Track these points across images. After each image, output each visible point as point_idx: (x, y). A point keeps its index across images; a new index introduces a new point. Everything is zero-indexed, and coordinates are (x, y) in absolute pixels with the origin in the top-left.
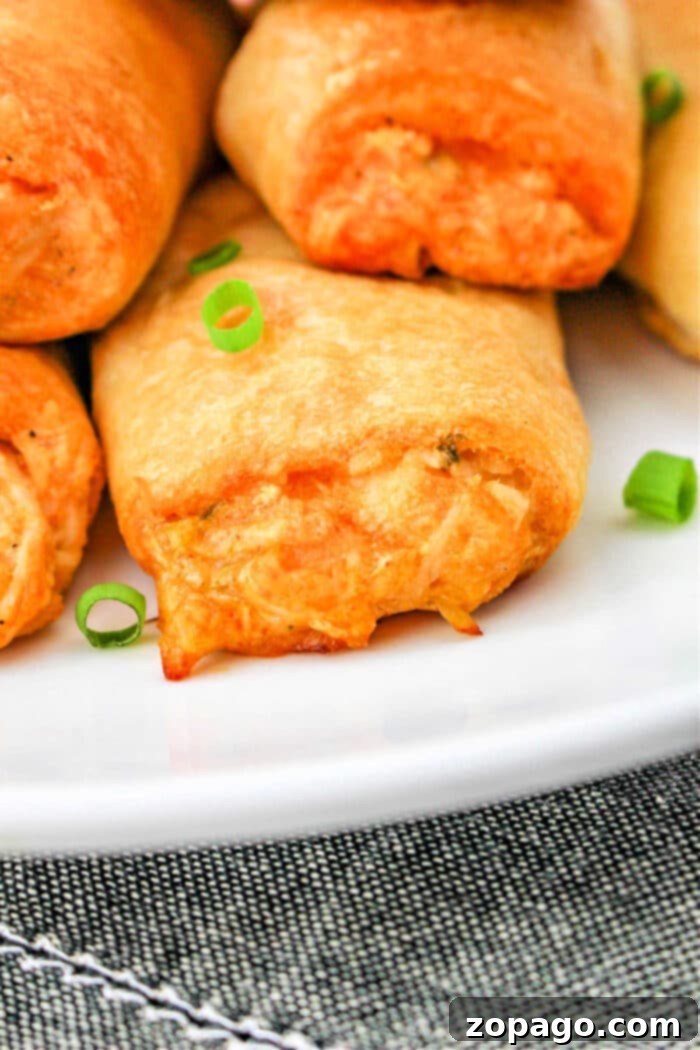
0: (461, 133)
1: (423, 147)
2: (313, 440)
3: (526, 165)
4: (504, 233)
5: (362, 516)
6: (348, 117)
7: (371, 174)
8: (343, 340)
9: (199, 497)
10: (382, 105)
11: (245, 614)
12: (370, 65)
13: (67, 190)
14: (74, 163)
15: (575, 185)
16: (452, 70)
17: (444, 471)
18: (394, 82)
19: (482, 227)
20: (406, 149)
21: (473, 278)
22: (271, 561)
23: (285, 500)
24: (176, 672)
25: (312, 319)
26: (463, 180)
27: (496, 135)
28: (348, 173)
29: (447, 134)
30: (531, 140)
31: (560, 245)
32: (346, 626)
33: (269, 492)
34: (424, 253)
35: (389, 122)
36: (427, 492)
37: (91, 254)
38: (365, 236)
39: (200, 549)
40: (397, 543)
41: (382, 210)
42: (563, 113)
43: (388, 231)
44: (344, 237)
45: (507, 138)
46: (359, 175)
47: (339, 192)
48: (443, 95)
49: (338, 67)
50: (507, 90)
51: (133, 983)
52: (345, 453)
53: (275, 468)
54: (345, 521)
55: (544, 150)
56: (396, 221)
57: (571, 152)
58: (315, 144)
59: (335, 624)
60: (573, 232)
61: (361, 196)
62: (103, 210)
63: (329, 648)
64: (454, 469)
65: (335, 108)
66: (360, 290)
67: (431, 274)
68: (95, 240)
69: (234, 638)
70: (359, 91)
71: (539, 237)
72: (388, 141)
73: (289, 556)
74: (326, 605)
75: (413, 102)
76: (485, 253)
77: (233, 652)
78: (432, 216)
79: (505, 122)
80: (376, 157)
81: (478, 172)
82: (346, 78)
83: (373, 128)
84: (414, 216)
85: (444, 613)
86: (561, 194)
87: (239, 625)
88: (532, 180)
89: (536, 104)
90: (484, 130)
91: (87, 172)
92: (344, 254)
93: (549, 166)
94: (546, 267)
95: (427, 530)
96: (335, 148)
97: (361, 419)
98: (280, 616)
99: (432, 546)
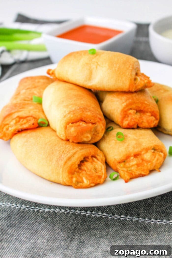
0: (139, 109)
1: (135, 112)
2: (136, 150)
3: (147, 112)
4: (147, 121)
5: (145, 159)
6: (126, 109)
7: (130, 116)
8: (135, 138)
9: (123, 160)
10: (130, 107)
11: (133, 173)
12: (128, 102)
13: (97, 123)
14: (98, 120)
15: (153, 114)
16: (137, 101)
17: (154, 152)
18: (131, 104)
19: (145, 121)
20: (134, 112)
21: (143, 127)
22: (136, 166)
23: (135, 159)
24: (126, 182)
25: (129, 135)
26: (140, 115)
27: (144, 109)
28: (127, 116)
29: (138, 110)
30: (148, 109)
31: (153, 122)
32: (146, 173)
33: (132, 158)
34: (137, 125)
35: (131, 109)
36: (153, 155)
37: (101, 131)
38: (131, 124)
39: (125, 166)
40: (150, 162)
41: (133, 121)
42: (151, 105)
43: (134, 123)
44: (128, 124)
45: (145, 109)
46: (128, 116)
47: (126, 119)
48: (137, 105)
49: (123, 103)
50: (144, 103)
51: (135, 218)
52: (141, 152)
53: (132, 155)
54: (143, 160)
55: (149, 110)
56: (135, 121)
57: (153, 110)
58: (122, 113)
59: (145, 173)
60: (154, 120)
61: (129, 119)
62: (102, 125)
63: (143, 176)
64: (155, 152)
65: (124, 108)
66: (132, 131)
67: (138, 128)
68: (101, 129)
69: (132, 176)
70: (127, 106)
71: (151, 121)
72: (131, 111)
73: (138, 165)
74: (143, 170)
75: (134, 106)
76: (146, 124)
77: (131, 178)
78: (138, 120)
79: (145, 107)
80: (130, 114)
81: (142, 114)
82: (125, 104)
83: (129, 110)
84: (137, 121)
85: (156, 169)
86: (152, 115)
87: (132, 175)
88: (149, 114)
89: (148, 104)
90: (142, 109)
91: (100, 121)
92: (128, 127)
93: (150, 112)
94: (152, 125)
95: (153, 160)
96: (125, 113)
97: (142, 147)
98: (138, 173)
99: (154, 162)
